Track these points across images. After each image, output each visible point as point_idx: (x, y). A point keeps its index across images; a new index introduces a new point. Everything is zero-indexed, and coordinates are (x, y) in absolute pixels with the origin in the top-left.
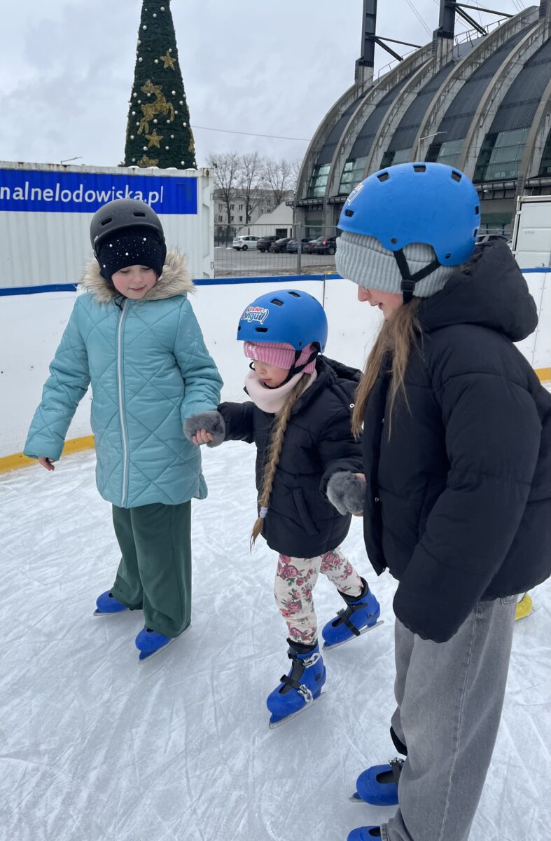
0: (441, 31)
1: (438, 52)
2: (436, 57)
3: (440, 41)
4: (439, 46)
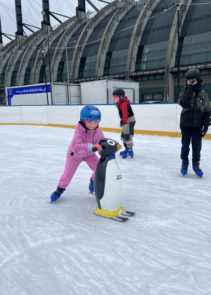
0: (18, 33)
1: (18, 40)
2: (17, 42)
3: (18, 36)
4: (18, 38)
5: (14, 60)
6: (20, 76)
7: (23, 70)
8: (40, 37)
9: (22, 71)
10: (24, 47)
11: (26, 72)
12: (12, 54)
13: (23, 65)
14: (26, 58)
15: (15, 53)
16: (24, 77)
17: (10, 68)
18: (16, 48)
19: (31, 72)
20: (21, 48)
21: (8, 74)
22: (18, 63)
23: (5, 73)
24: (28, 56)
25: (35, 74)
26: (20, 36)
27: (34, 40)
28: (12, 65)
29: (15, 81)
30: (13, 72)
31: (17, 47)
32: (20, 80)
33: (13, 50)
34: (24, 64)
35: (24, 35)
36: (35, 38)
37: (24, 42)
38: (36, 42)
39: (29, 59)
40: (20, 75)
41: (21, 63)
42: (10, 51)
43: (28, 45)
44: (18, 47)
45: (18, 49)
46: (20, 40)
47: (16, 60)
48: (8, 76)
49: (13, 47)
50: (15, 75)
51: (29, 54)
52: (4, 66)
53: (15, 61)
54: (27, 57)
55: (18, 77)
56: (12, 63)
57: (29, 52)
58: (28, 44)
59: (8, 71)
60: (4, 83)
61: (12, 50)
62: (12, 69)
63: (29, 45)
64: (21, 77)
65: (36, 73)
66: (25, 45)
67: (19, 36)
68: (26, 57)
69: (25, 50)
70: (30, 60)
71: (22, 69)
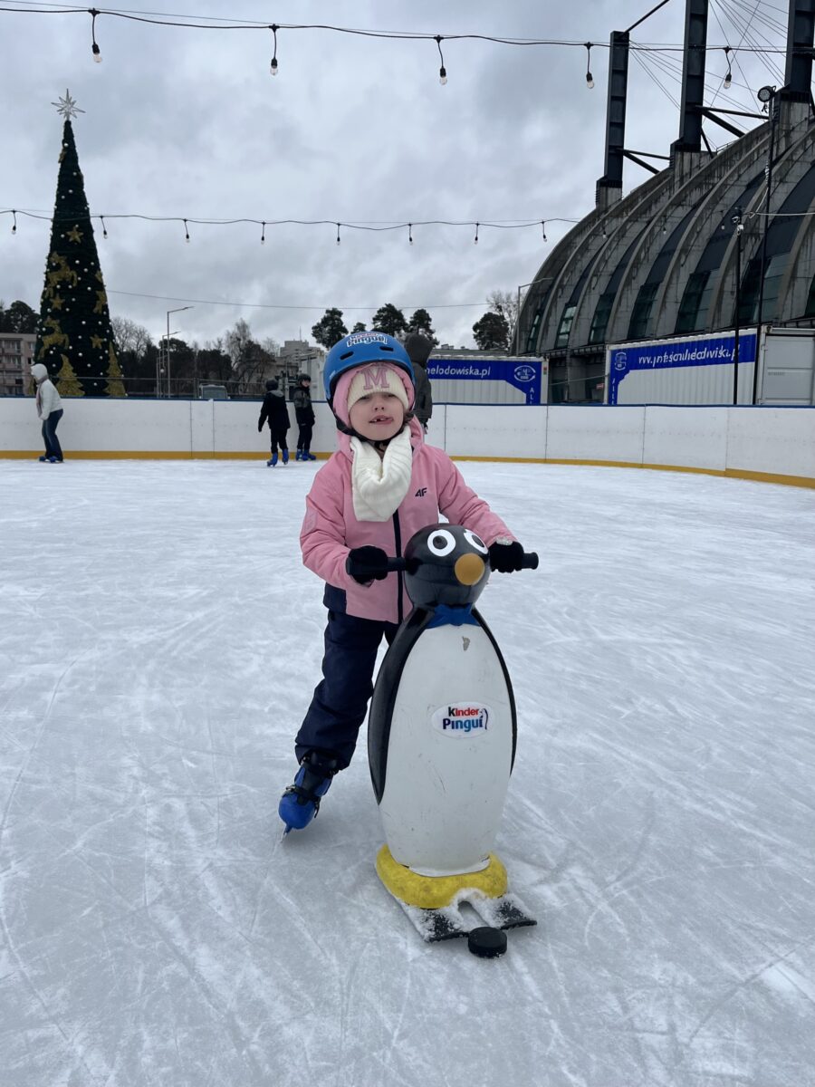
0: (681, 144)
1: (677, 170)
2: (674, 177)
3: (679, 156)
4: (678, 162)
5: (651, 244)
6: (664, 302)
7: (678, 277)
8: (762, 151)
9: (674, 281)
10: (695, 196)
11: (689, 285)
12: (649, 223)
13: (682, 262)
14: (698, 233)
15: (658, 221)
16: (679, 304)
17: (634, 274)
18: (665, 201)
19: (709, 285)
20: (684, 200)
21: (624, 296)
22: (666, 253)
23: (615, 294)
24: (707, 226)
25: (721, 292)
26: (687, 156)
27: (737, 164)
28: (645, 262)
29: (646, 321)
30: (642, 287)
31: (670, 197)
32: (663, 316)
33: (654, 209)
34: (687, 257)
35: (703, 148)
36: (743, 158)
37: (696, 177)
38: (741, 172)
39: (707, 237)
40: (665, 296)
41: (676, 254)
42: (645, 213)
43: (711, 187)
44: (673, 196)
45: (672, 204)
46: (686, 169)
47: (660, 245)
48: (624, 301)
49: (655, 199)
50: (649, 299)
51: (709, 220)
52: (613, 269)
53: (656, 249)
54: (700, 231)
55: (656, 306)
56: (643, 255)
57: (711, 214)
58: (711, 181)
59: (624, 286)
60: (605, 327)
61: (650, 208)
62: (642, 277)
63: (714, 185)
64: (667, 305)
65: (726, 289)
66: (699, 186)
67: (683, 155)
68: (698, 230)
69: (695, 207)
70: (711, 241)
71: (675, 276)
